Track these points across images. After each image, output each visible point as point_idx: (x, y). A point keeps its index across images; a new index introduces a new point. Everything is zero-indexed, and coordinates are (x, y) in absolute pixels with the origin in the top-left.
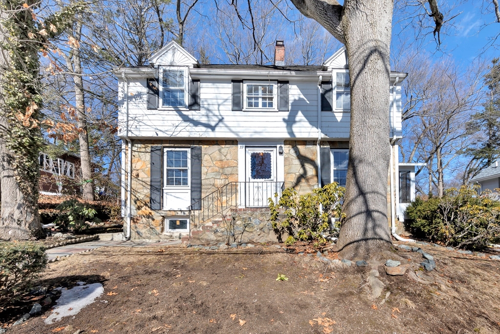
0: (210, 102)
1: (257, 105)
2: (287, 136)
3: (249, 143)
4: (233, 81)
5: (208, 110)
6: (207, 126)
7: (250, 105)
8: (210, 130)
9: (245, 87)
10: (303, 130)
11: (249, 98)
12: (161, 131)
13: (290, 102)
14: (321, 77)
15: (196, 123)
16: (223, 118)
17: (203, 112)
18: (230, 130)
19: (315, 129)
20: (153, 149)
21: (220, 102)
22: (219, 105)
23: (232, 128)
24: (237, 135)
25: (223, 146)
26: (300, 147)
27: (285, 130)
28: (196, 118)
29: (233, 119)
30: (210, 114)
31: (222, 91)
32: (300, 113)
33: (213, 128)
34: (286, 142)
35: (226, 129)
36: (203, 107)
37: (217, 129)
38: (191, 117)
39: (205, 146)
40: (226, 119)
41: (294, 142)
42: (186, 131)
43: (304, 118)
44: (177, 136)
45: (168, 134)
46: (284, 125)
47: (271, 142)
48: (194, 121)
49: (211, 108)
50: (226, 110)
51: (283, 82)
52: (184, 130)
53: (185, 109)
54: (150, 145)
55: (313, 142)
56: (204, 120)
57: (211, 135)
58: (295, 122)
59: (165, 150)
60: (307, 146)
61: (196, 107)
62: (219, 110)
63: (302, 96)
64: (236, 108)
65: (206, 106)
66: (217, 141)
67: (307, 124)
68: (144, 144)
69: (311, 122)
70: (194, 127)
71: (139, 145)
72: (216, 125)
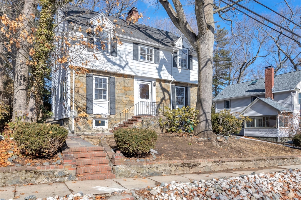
0: (121, 52)
1: (145, 58)
2: (158, 77)
3: (140, 78)
4: (134, 43)
6: (120, 66)
7: (141, 58)
8: (121, 69)
9: (139, 47)
10: (165, 75)
11: (141, 54)
12: (95, 66)
13: (160, 59)
14: (174, 50)
15: (114, 64)
16: (128, 63)
17: (118, 57)
18: (132, 70)
19: (170, 76)
20: (88, 76)
21: (127, 53)
22: (126, 55)
23: (133, 70)
24: (135, 73)
25: (127, 78)
26: (162, 83)
27: (157, 74)
28: (114, 61)
29: (133, 64)
30: (122, 60)
31: (128, 47)
32: (164, 66)
33: (123, 68)
34: (157, 80)
35: (130, 70)
36: (118, 55)
37: (125, 69)
38: (111, 60)
39: (117, 77)
40: (129, 64)
41: (160, 81)
42: (109, 68)
43: (165, 69)
44: (104, 70)
45: (99, 68)
46: (157, 71)
47: (150, 79)
48: (113, 62)
49: (122, 56)
50: (130, 58)
51: (157, 49)
53: (109, 55)
54: (86, 73)
55: (169, 82)
56: (118, 62)
57: (122, 72)
58: (161, 70)
59: (94, 76)
60: (166, 83)
61: (114, 54)
62: (126, 58)
63: (165, 57)
64: (135, 59)
65: (119, 54)
66: (123, 75)
67: (167, 72)
69: (168, 72)
70: (113, 66)
72: (125, 66)
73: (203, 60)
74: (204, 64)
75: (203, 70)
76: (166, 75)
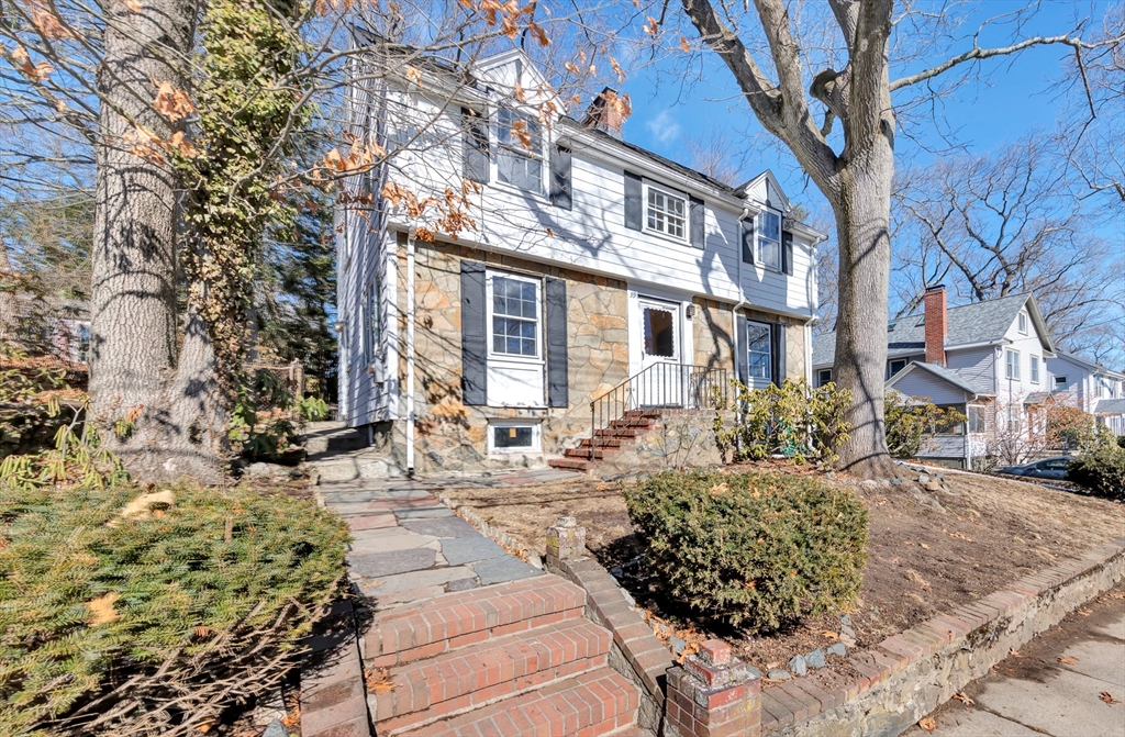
0: (588, 197)
1: (661, 226)
2: (702, 290)
3: (645, 289)
4: (627, 173)
5: (586, 213)
6: (584, 243)
7: (651, 225)
8: (588, 254)
9: (645, 188)
10: (721, 284)
11: (651, 212)
12: (495, 234)
13: (706, 235)
14: (746, 210)
15: (565, 235)
16: (610, 236)
17: (575, 214)
18: (622, 261)
19: (734, 287)
20: (466, 268)
21: (606, 204)
22: (603, 210)
23: (626, 260)
24: (634, 273)
25: (604, 288)
26: (710, 309)
27: (699, 279)
28: (564, 224)
29: (626, 242)
30: (589, 223)
31: (609, 185)
32: (717, 258)
33: (595, 252)
34: (697, 298)
35: (615, 259)
36: (577, 206)
37: (601, 254)
38: (554, 219)
39: (571, 282)
40: (615, 239)
41: (707, 301)
42: (544, 248)
43: (722, 266)
44: (529, 252)
45: (510, 245)
46: (698, 270)
47: (674, 295)
48: (560, 228)
49: (590, 210)
50: (615, 221)
51: (697, 201)
52: (541, 243)
53: (544, 201)
54: (458, 258)
55: (728, 305)
56: (577, 230)
57: (590, 264)
58: (711, 269)
59: (490, 274)
60: (721, 311)
61: (564, 202)
62: (603, 220)
63: (719, 231)
64: (631, 224)
65: (581, 205)
66: (593, 276)
67: (725, 277)
68: (443, 252)
69: (730, 275)
70: (560, 242)
71: (431, 253)
72: (601, 245)
73: (862, 230)
74: (869, 243)
75: (864, 262)
76: (724, 286)
